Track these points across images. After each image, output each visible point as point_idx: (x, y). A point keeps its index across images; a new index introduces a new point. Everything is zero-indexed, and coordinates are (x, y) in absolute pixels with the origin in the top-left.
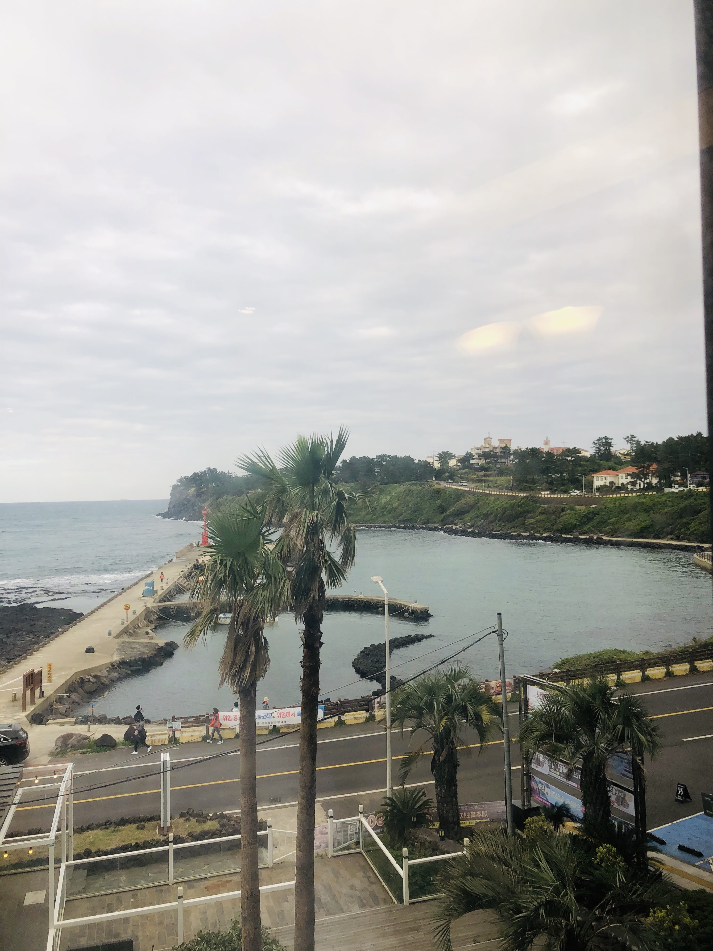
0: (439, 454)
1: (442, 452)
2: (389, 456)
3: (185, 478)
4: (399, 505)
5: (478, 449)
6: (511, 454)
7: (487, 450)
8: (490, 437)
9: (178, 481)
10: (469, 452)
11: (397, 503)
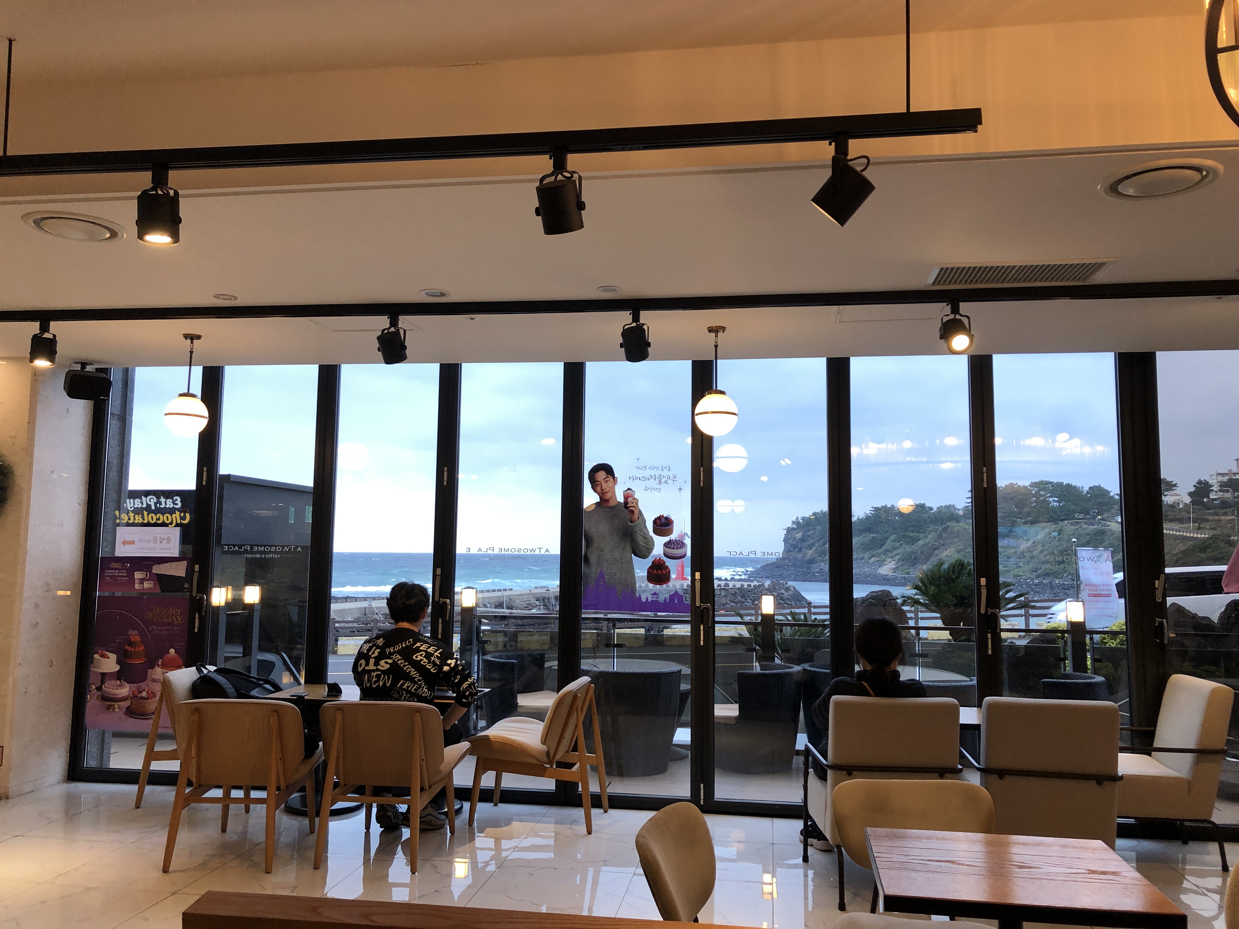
2: (1051, 483)
3: (803, 519)
5: (1223, 475)
9: (794, 522)
10: (1205, 479)
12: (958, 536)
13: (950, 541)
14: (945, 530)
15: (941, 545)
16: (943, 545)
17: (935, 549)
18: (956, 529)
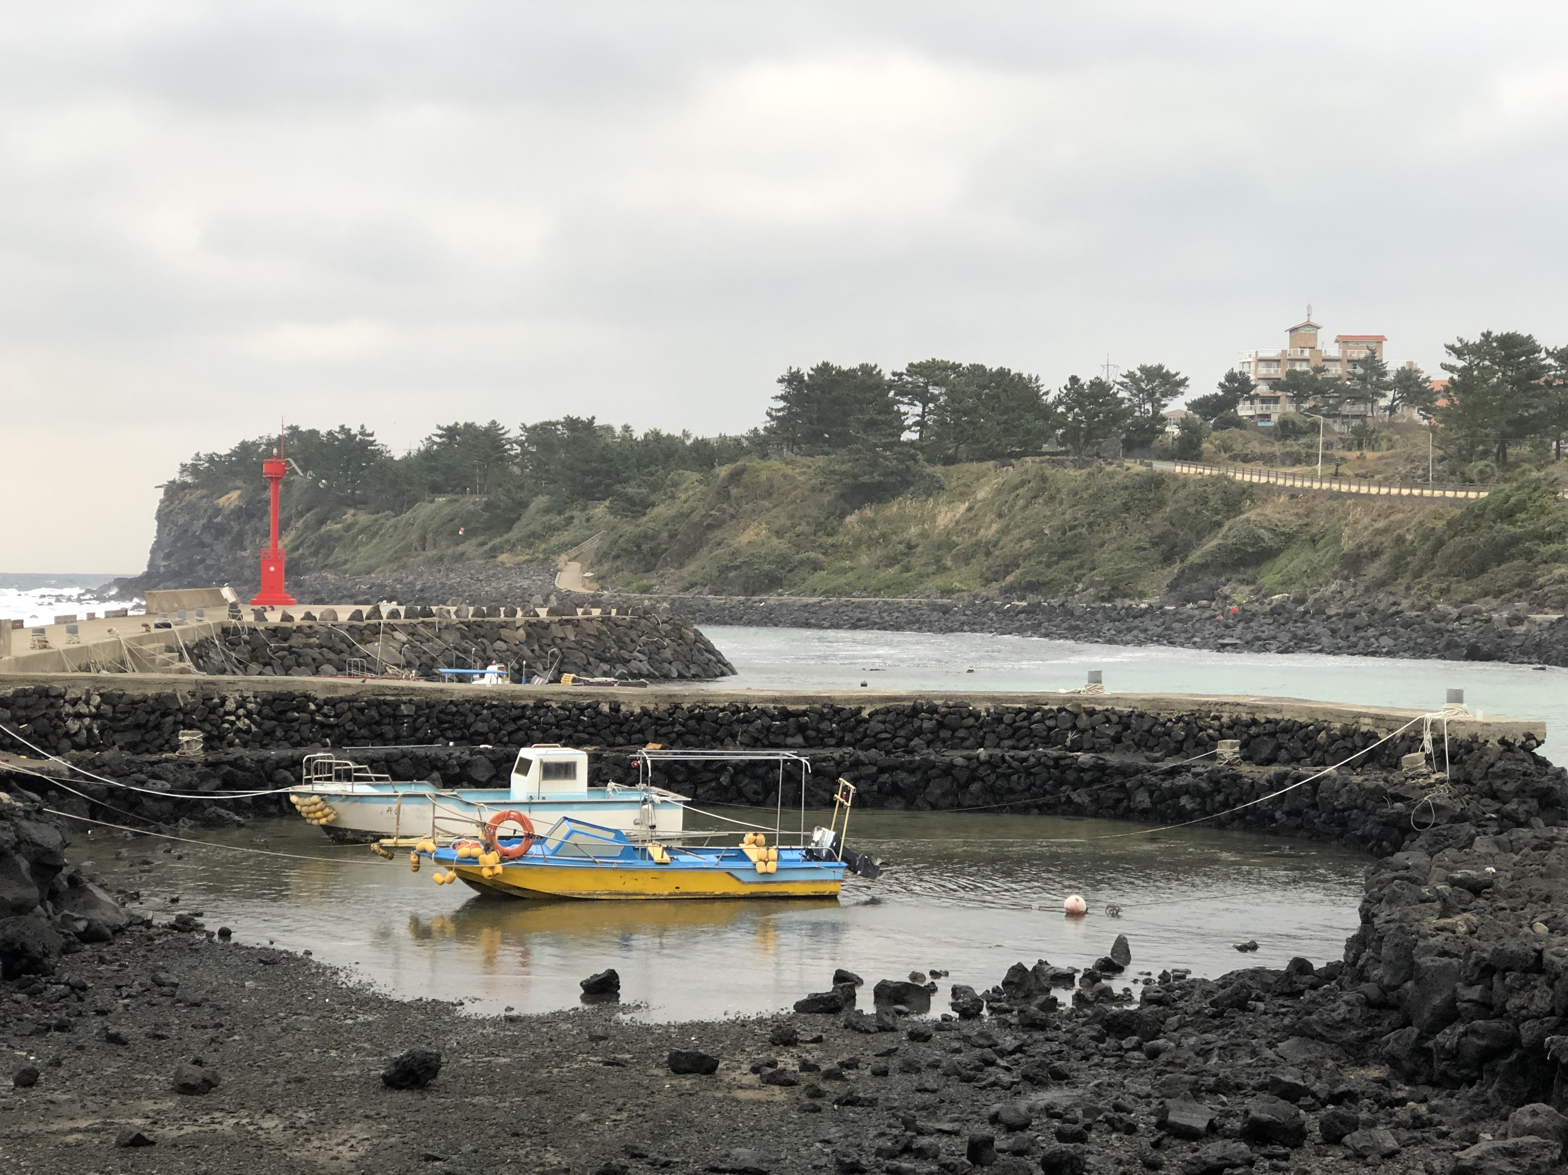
0: (1131, 375)
1: (1143, 369)
3: (211, 459)
4: (1004, 531)
5: (1268, 361)
6: (1388, 387)
7: (1299, 367)
8: (1314, 321)
10: (1236, 371)
11: (995, 527)
12: (771, 494)
13: (749, 507)
14: (736, 477)
15: (727, 516)
16: (733, 517)
17: (710, 527)
18: (764, 476)
